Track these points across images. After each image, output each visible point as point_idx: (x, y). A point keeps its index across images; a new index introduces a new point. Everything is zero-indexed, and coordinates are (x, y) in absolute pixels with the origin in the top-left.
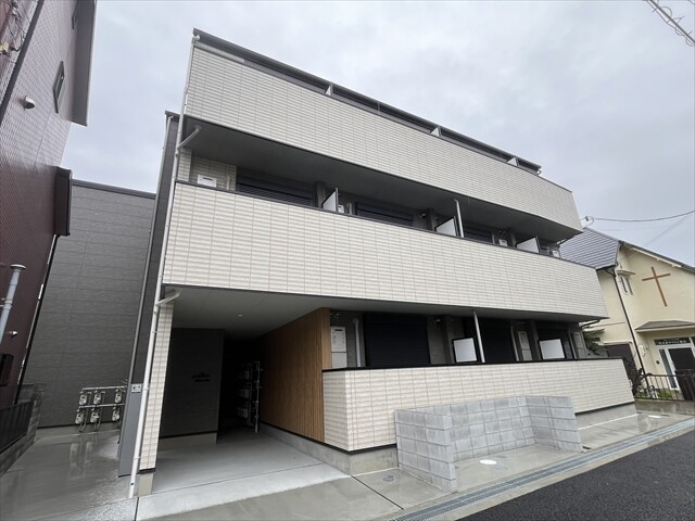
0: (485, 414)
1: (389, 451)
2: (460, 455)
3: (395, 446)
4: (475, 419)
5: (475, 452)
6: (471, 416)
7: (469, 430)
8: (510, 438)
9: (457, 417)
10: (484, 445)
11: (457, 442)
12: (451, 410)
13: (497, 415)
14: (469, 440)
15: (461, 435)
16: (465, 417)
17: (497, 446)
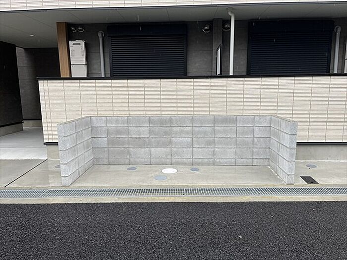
0: (196, 129)
11: (152, 149)
12: (150, 121)
13: (214, 132)
14: (168, 150)
15: (159, 145)
16: (168, 129)
17: (206, 160)
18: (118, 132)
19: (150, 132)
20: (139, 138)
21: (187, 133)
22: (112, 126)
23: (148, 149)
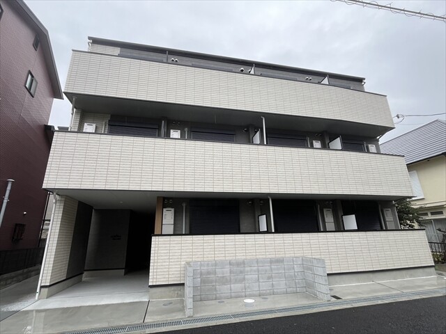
0: (260, 268)
1: (179, 288)
2: (233, 294)
3: (183, 284)
4: (251, 271)
5: (247, 293)
6: (248, 269)
7: (244, 279)
8: (281, 285)
9: (235, 268)
10: (257, 289)
11: (232, 285)
12: (230, 264)
13: (271, 270)
14: (243, 285)
15: (236, 281)
16: (242, 269)
17: (268, 291)
18: (209, 273)
19: (231, 272)
20: (223, 277)
21: (255, 271)
22: (205, 269)
23: (229, 286)
